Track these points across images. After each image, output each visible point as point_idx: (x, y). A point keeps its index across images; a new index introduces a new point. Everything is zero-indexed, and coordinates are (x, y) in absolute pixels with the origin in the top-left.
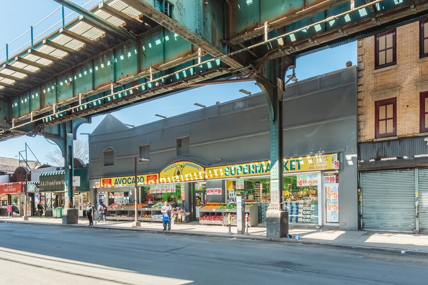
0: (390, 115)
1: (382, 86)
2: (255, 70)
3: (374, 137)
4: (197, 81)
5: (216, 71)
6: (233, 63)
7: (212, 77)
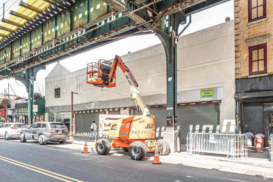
0: (261, 57)
1: (254, 35)
2: (155, 23)
3: (248, 75)
4: (112, 36)
5: (126, 27)
6: (137, 19)
7: (123, 32)
